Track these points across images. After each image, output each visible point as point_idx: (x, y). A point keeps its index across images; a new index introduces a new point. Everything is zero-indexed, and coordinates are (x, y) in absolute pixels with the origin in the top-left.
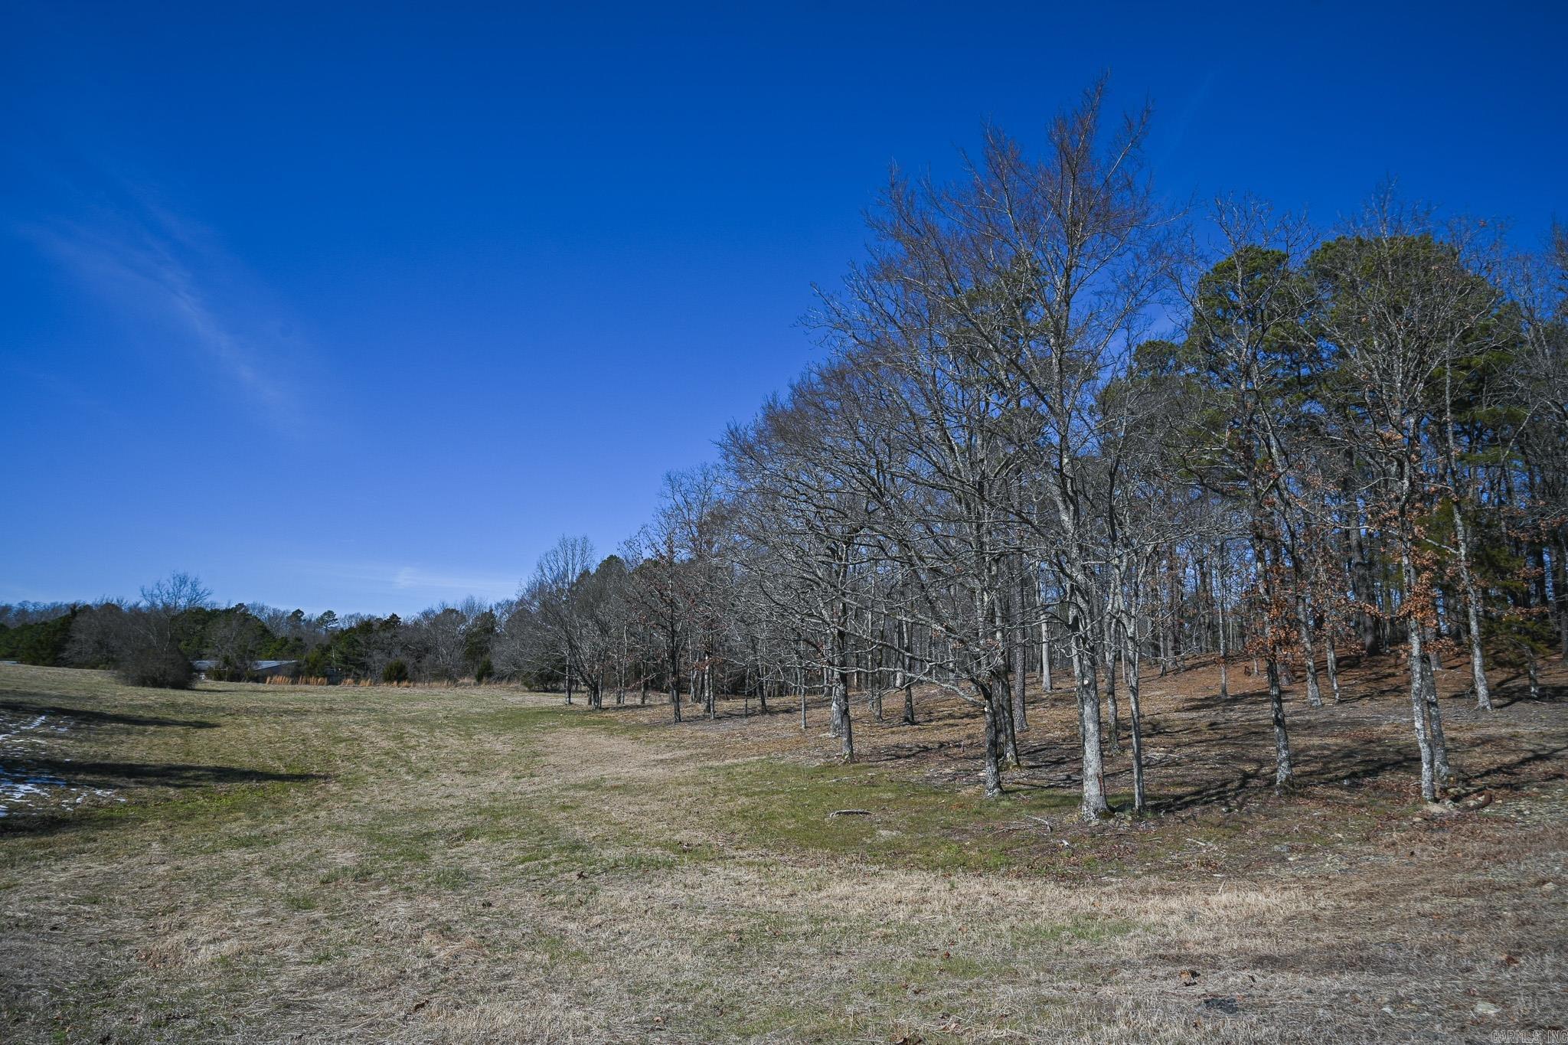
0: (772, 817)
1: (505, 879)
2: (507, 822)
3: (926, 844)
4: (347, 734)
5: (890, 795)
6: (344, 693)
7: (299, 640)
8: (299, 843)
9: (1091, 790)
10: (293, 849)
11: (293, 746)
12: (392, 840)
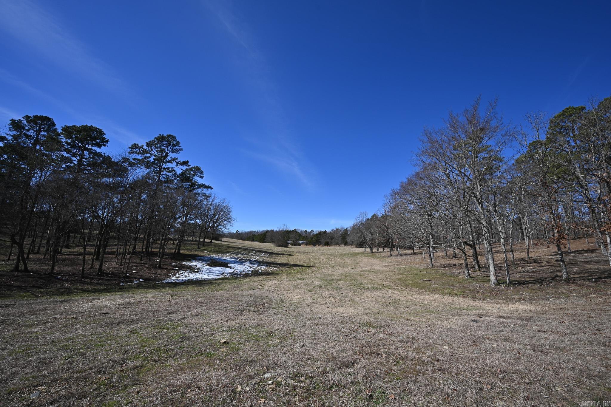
0: (407, 280)
1: (346, 289)
2: (348, 278)
3: (443, 289)
4: (317, 258)
5: (439, 277)
6: (316, 248)
7: (307, 236)
8: (309, 280)
9: (492, 278)
10: (308, 281)
11: (307, 260)
12: (326, 280)
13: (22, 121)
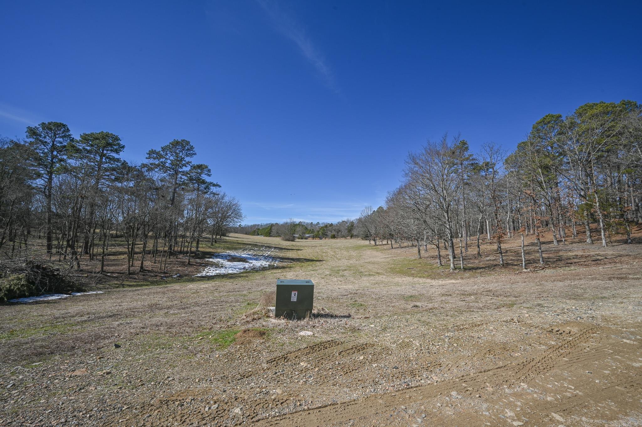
4: (325, 251)
7: (313, 229)
11: (316, 254)
13: (38, 128)
